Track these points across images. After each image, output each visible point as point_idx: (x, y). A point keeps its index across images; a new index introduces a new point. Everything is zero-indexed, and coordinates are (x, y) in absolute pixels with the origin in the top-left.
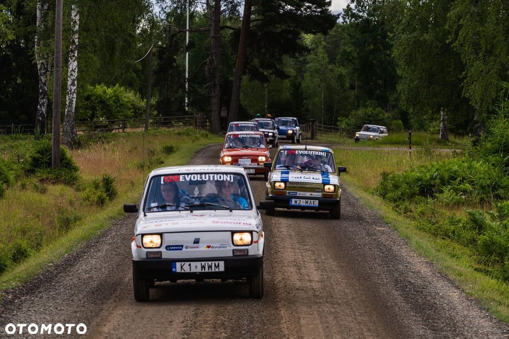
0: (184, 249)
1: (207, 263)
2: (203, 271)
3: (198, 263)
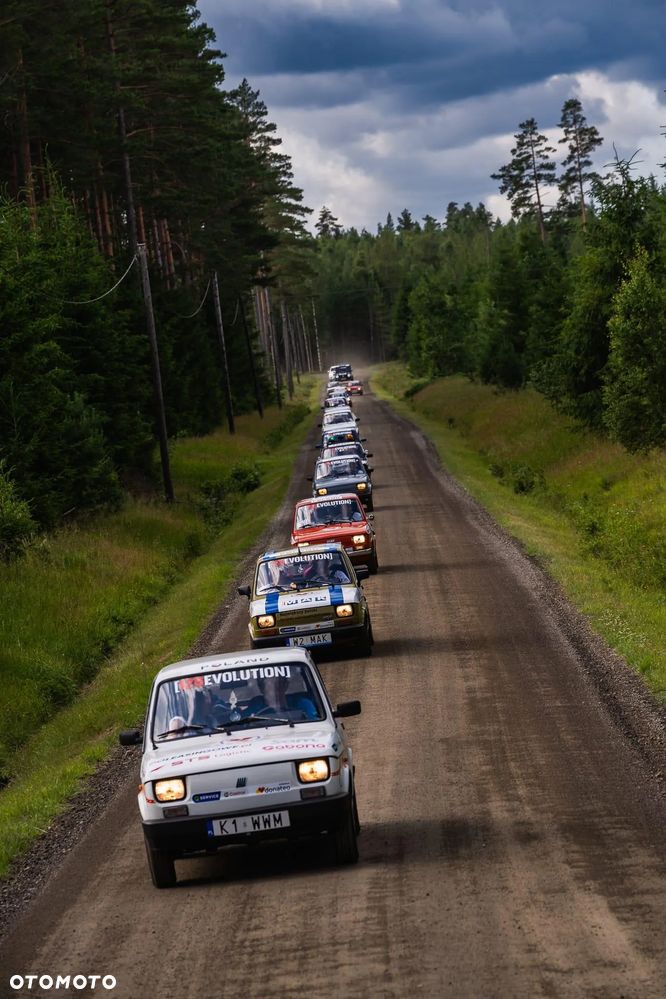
0: (222, 798)
1: (261, 816)
2: (257, 829)
3: (248, 819)
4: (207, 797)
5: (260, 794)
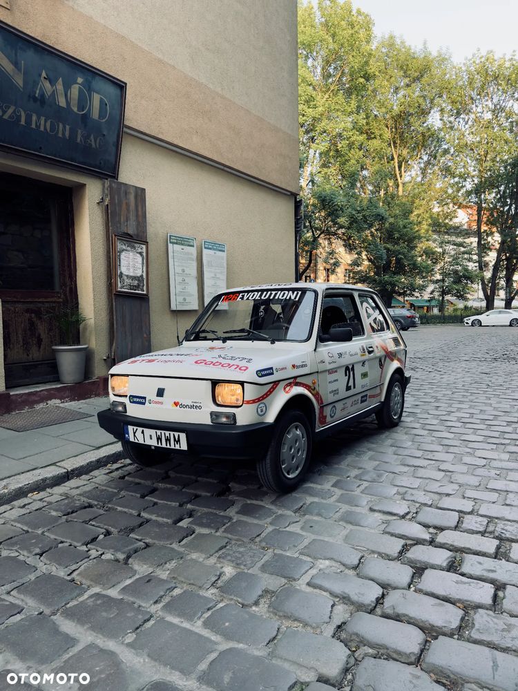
0: (147, 404)
1: (163, 432)
2: (159, 445)
3: (153, 432)
4: (138, 400)
5: (175, 407)
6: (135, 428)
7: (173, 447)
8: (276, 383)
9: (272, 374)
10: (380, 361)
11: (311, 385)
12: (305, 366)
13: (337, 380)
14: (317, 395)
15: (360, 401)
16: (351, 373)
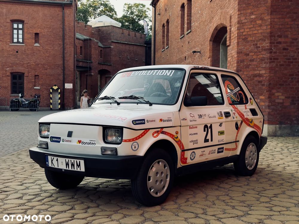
0: (61, 142)
1: (70, 160)
2: (67, 168)
3: (63, 160)
4: (55, 139)
5: (79, 144)
6: (53, 157)
7: (76, 169)
8: (147, 130)
9: (144, 123)
10: (237, 124)
11: (175, 134)
12: (170, 120)
13: (197, 134)
14: (180, 143)
15: (217, 151)
16: (209, 130)
